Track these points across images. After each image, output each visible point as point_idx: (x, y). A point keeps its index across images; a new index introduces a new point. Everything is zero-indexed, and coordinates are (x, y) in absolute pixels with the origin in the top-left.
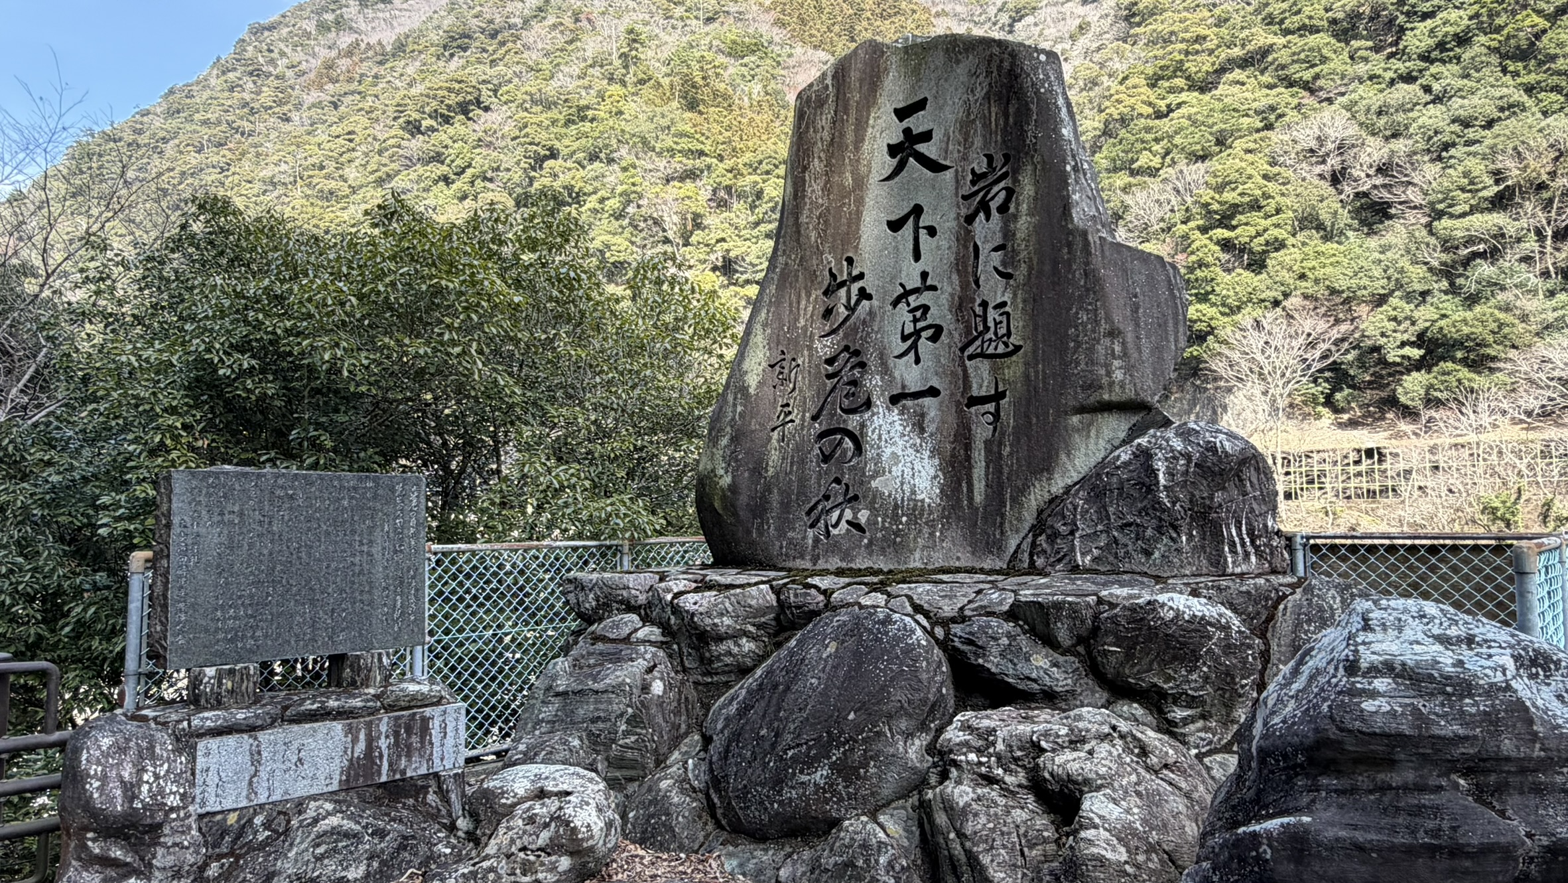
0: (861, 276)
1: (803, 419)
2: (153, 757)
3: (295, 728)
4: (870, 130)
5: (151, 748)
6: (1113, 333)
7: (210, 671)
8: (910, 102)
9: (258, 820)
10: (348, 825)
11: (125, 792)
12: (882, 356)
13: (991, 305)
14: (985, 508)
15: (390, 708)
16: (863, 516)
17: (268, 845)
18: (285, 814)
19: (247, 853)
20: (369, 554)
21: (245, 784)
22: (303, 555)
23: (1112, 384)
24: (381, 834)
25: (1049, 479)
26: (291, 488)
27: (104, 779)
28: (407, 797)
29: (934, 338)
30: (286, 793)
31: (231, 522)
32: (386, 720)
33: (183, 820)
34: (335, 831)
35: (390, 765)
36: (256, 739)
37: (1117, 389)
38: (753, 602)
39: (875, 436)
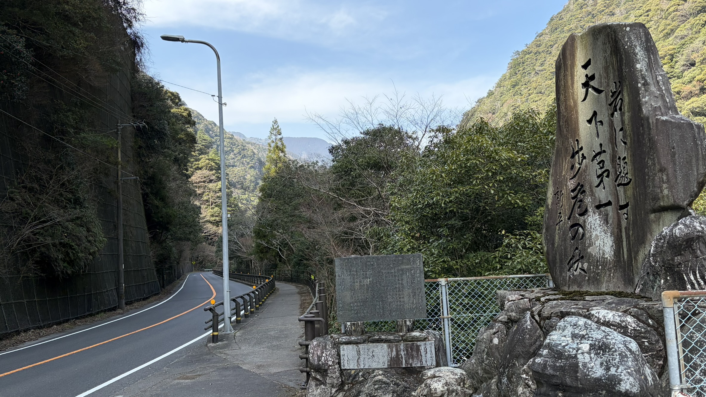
0: (582, 148)
1: (565, 220)
2: (326, 349)
3: (371, 344)
4: (575, 77)
5: (326, 346)
6: (662, 170)
7: (349, 323)
8: (586, 62)
9: (360, 374)
10: (385, 379)
11: (318, 359)
12: (591, 187)
13: (622, 158)
14: (628, 261)
15: (405, 341)
16: (586, 266)
17: (362, 382)
18: (369, 373)
19: (356, 384)
20: (402, 284)
21: (356, 361)
22: (378, 285)
23: (663, 197)
24: (397, 385)
25: (644, 247)
26: (372, 262)
27: (313, 354)
28: (414, 374)
29: (608, 176)
30: (369, 366)
31: (354, 274)
32: (402, 345)
33: (333, 369)
34: (380, 381)
35: (406, 361)
36: (358, 347)
37: (666, 199)
38: (521, 306)
39: (589, 227)
